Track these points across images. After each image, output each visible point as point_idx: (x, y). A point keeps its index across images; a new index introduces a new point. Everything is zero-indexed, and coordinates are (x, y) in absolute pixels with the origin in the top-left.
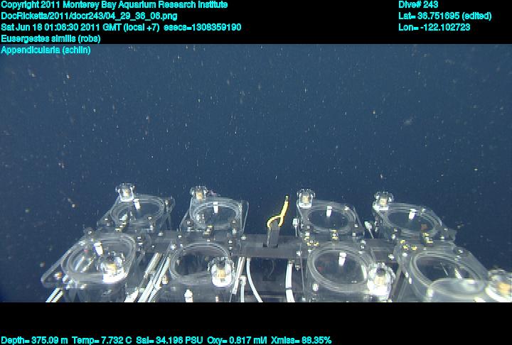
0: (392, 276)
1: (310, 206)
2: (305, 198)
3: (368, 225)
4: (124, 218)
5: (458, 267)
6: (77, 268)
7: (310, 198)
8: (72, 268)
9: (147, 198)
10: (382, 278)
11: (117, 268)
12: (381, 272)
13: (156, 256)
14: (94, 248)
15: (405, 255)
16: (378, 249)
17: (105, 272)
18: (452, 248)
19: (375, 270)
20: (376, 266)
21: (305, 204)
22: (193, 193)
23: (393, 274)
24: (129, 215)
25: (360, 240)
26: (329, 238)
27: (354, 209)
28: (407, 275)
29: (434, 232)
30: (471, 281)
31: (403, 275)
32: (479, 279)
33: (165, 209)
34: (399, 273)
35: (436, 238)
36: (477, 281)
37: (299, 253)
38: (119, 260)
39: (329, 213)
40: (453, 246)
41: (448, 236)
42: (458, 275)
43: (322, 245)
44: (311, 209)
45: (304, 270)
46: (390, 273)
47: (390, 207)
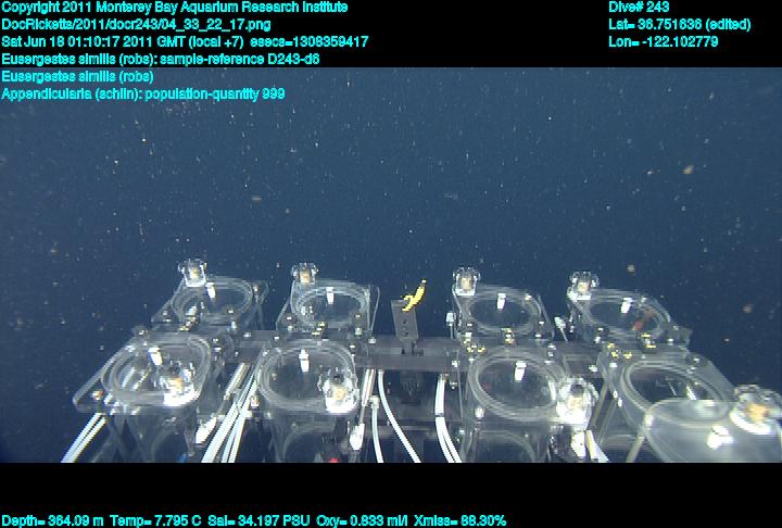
0: (593, 397)
1: (472, 293)
2: (466, 282)
3: (559, 322)
4: (192, 311)
5: (692, 383)
6: (124, 385)
7: (472, 281)
8: (117, 384)
9: (226, 282)
10: (578, 399)
11: (186, 384)
12: (577, 390)
13: (242, 368)
14: (149, 356)
15: (613, 365)
16: (574, 358)
17: (167, 391)
18: (684, 356)
19: (569, 387)
20: (570, 381)
21: (465, 291)
22: (295, 274)
23: (595, 393)
24: (199, 307)
25: (547, 344)
26: (500, 341)
27: (539, 298)
28: (615, 394)
29: (658, 332)
30: (710, 403)
31: (609, 396)
32: (721, 399)
33: (254, 299)
34: (604, 392)
35: (661, 341)
36: (718, 403)
37: (455, 364)
38: (187, 373)
39: (501, 305)
40: (686, 353)
41: (678, 338)
42: (691, 395)
43: (489, 351)
44: (474, 298)
45: (463, 387)
46: (591, 392)
47: (594, 294)
